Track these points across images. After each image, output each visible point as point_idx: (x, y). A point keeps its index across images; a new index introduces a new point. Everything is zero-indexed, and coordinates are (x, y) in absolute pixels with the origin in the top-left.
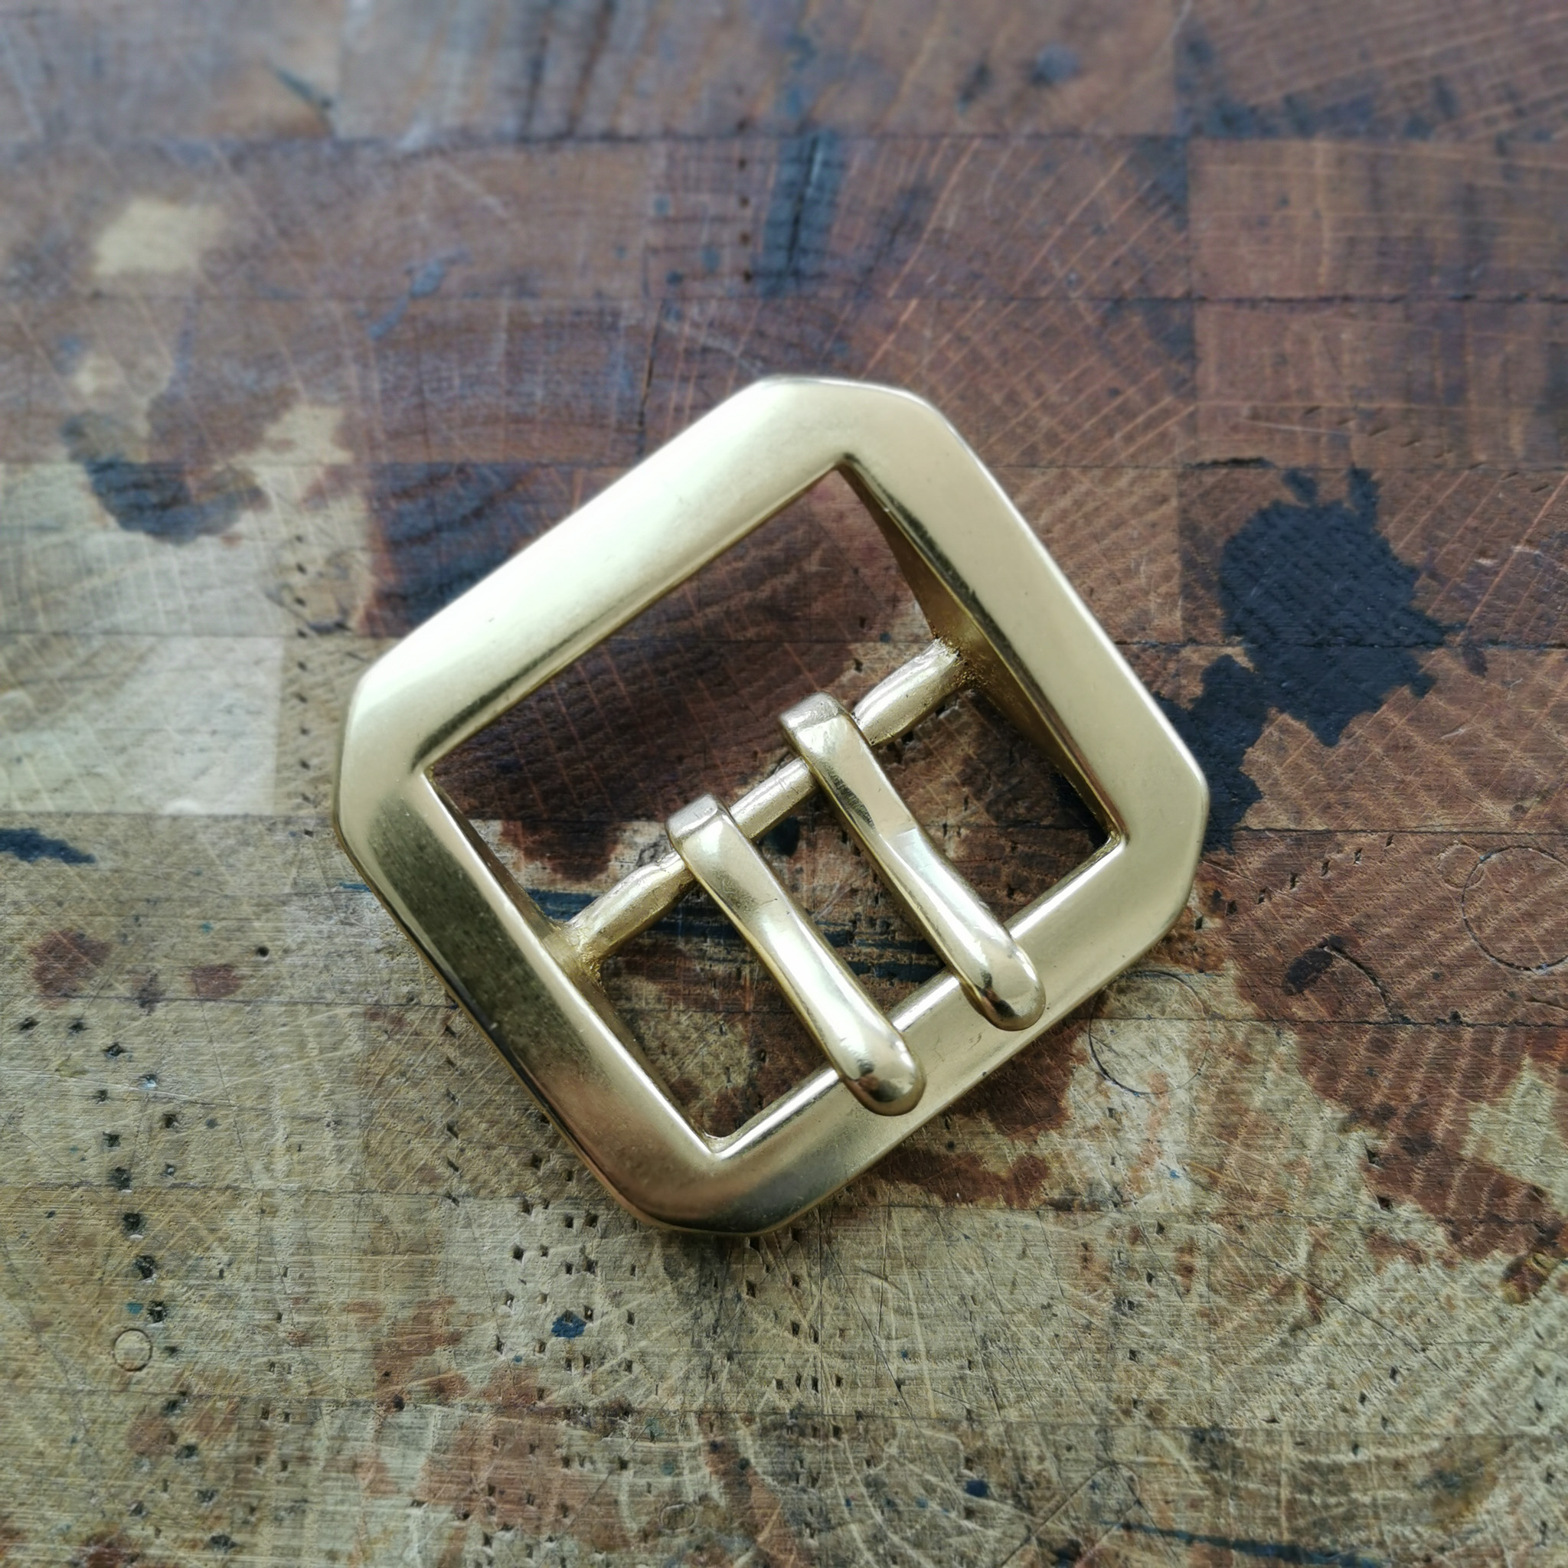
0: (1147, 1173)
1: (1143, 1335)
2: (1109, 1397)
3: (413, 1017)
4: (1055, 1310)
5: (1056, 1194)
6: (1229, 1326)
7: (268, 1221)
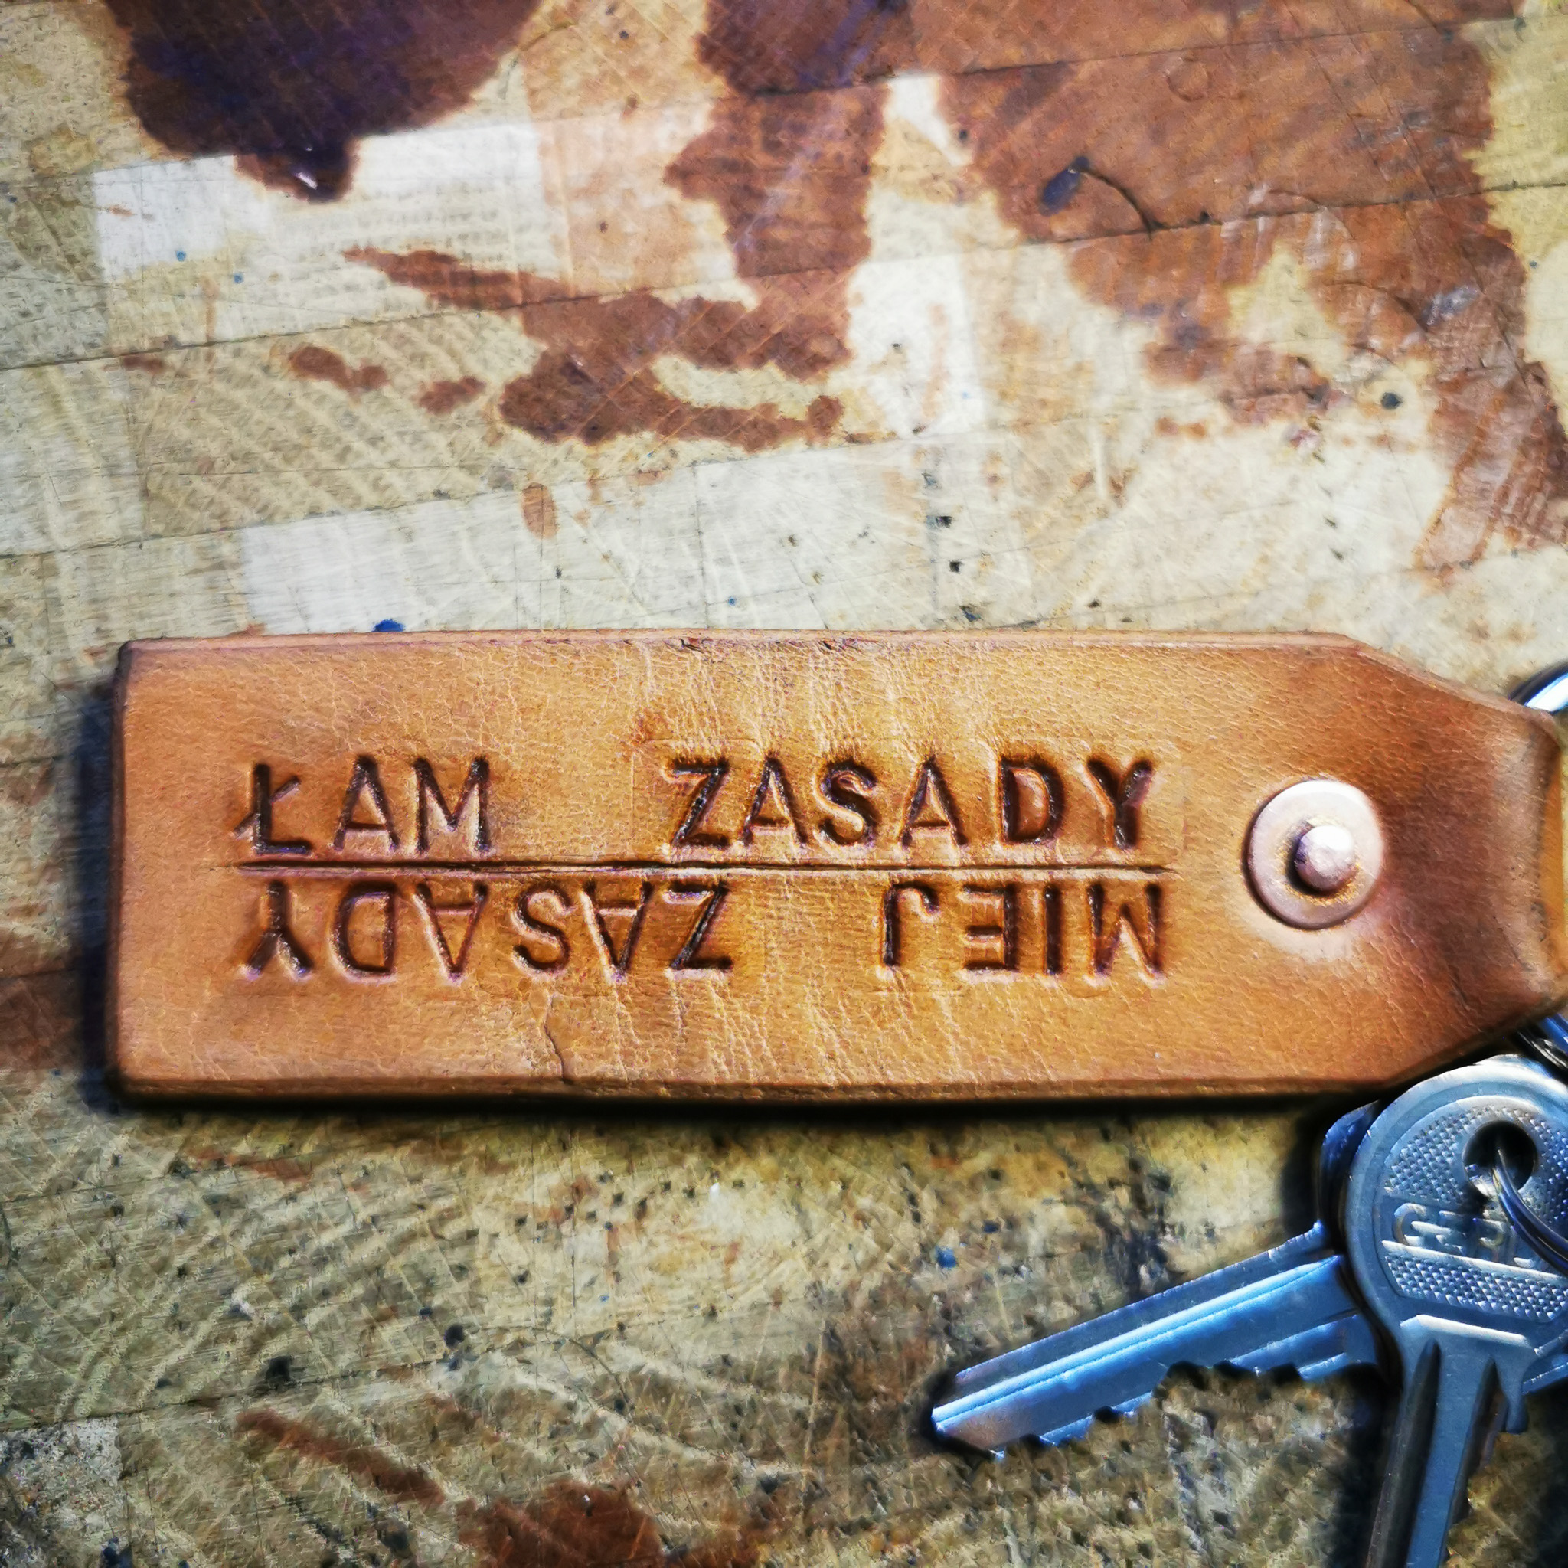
0: (938, 397)
1: (959, 545)
2: (936, 608)
3: (173, 358)
4: (871, 537)
5: (854, 429)
6: (1040, 525)
7: (51, 582)
